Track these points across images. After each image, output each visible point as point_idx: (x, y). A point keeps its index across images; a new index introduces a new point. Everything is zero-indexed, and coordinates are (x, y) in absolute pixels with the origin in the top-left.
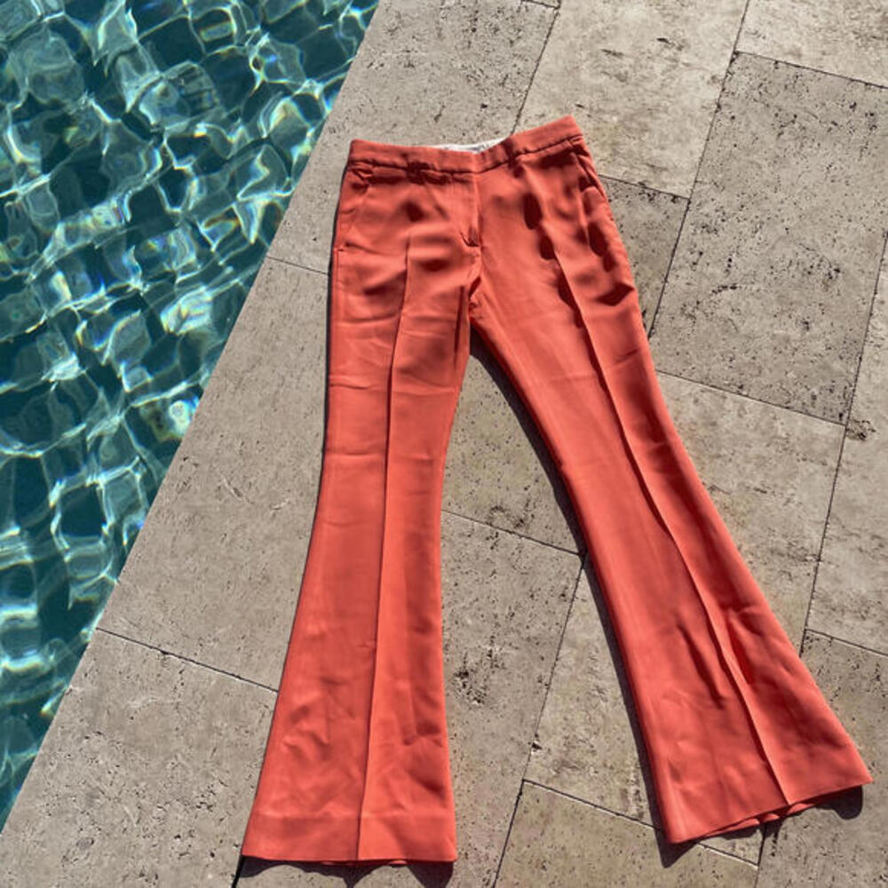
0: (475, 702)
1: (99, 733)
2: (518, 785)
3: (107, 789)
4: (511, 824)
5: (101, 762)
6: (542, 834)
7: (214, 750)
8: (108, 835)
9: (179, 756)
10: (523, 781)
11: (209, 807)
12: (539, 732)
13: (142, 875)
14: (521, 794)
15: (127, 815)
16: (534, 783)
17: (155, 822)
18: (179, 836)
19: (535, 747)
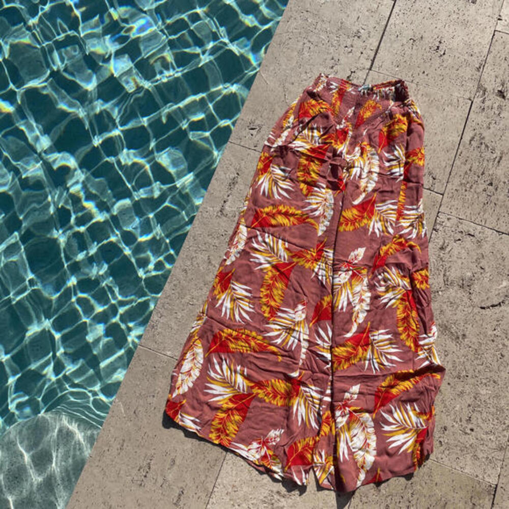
0: (472, 4)
1: (307, 11)
2: (493, 32)
3: (314, 31)
4: (490, 45)
5: (309, 21)
6: (504, 48)
7: (358, 18)
8: (316, 45)
9: (344, 20)
10: (495, 31)
11: (359, 37)
12: (501, 14)
13: (333, 59)
14: (494, 35)
15: (324, 40)
16: (500, 31)
17: (336, 42)
18: (346, 47)
19: (499, 19)
